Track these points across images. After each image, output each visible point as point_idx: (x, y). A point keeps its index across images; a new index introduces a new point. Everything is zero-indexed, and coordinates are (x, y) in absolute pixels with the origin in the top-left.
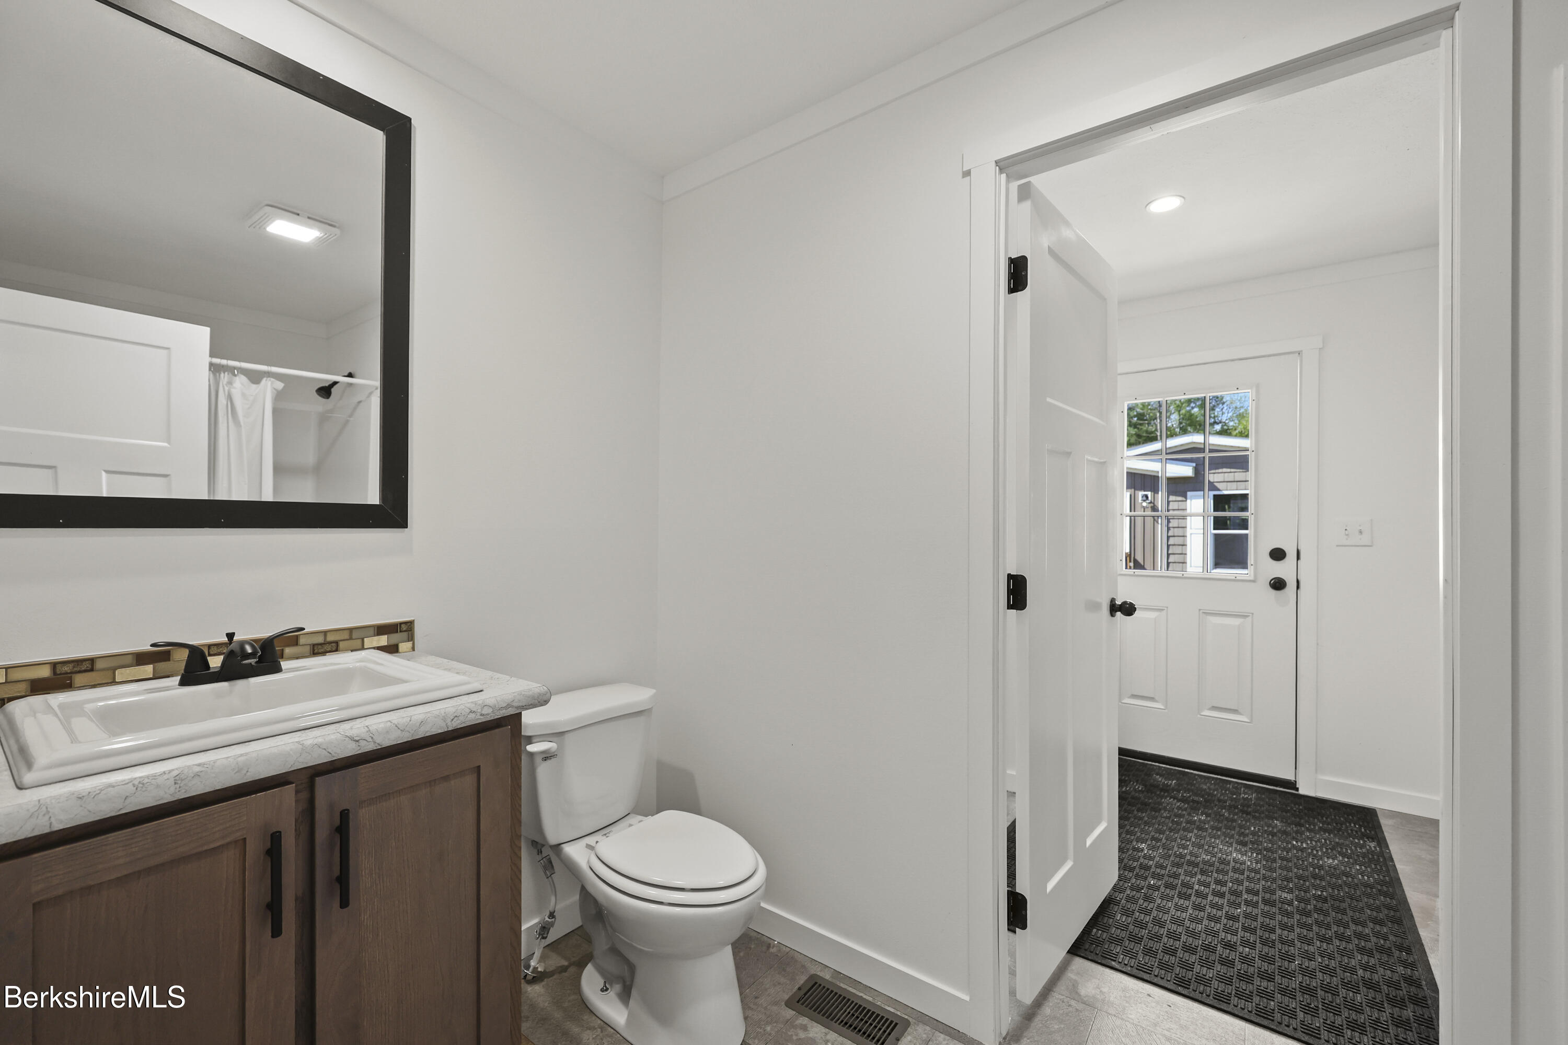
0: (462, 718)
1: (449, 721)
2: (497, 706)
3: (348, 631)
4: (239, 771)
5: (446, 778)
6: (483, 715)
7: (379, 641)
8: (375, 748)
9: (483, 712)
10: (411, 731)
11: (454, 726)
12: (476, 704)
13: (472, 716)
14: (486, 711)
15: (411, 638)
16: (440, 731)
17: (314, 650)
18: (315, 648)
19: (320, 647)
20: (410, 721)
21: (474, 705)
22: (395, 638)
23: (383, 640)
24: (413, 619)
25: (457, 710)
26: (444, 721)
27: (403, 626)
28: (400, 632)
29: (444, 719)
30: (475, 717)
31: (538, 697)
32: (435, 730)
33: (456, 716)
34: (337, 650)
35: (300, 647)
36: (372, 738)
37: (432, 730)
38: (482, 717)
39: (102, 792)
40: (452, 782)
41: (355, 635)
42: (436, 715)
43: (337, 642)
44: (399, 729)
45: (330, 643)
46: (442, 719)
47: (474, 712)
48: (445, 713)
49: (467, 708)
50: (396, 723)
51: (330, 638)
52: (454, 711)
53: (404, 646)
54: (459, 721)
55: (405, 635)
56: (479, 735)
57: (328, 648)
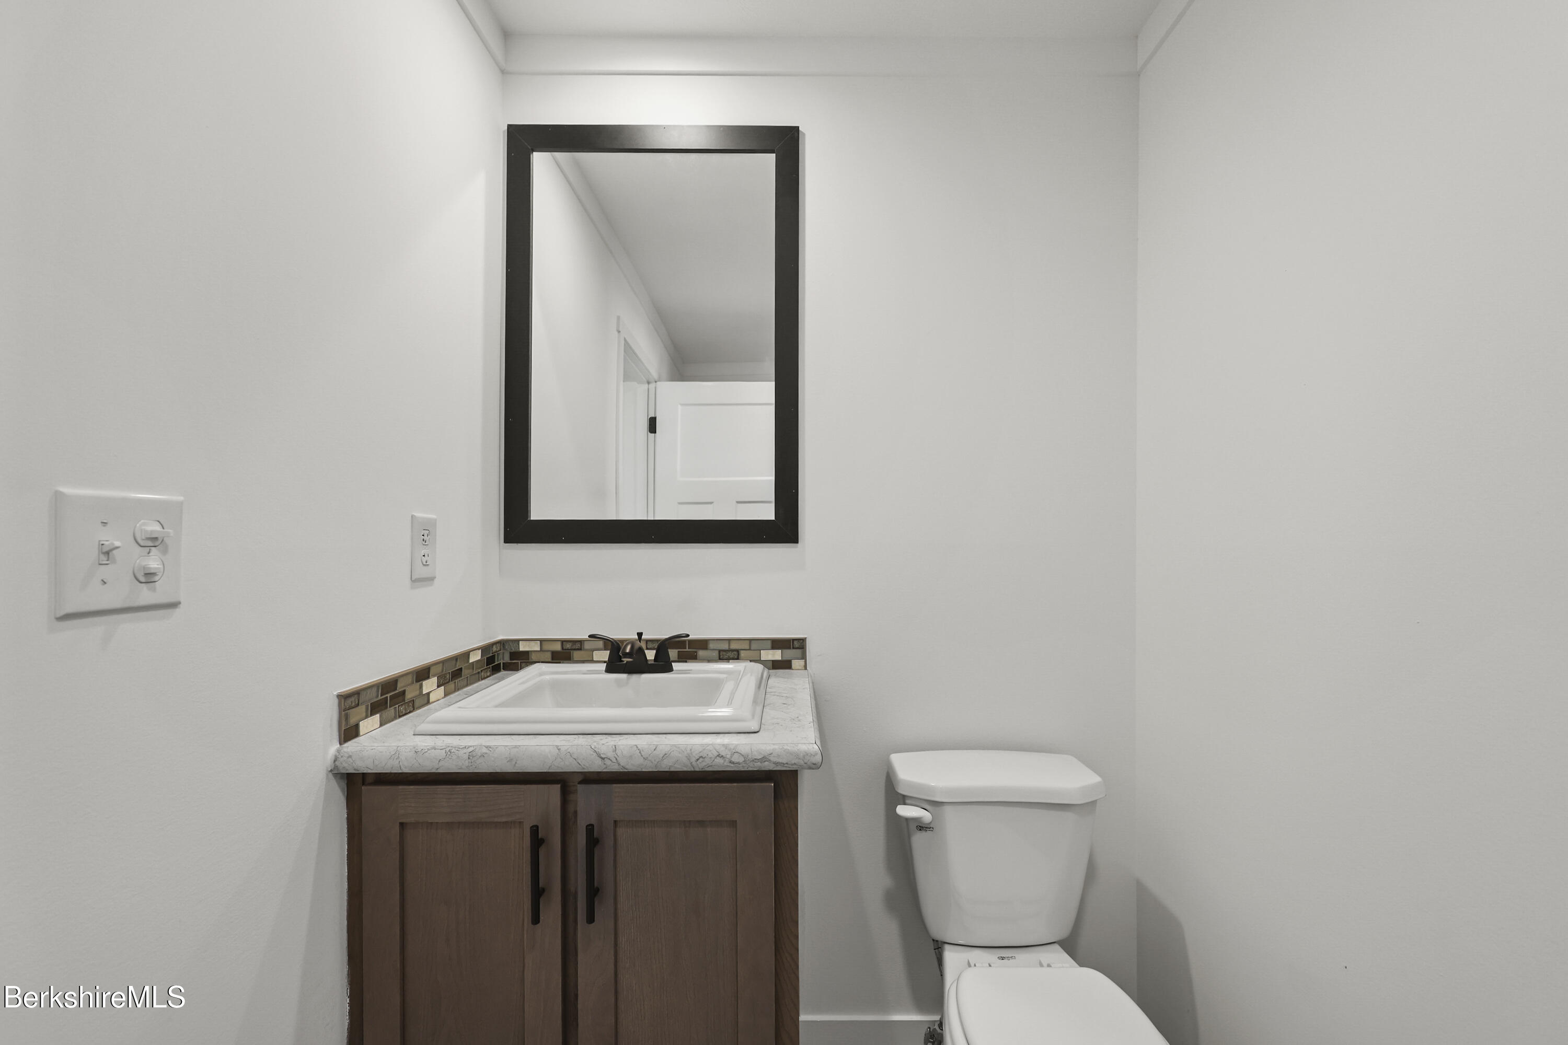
0: (708, 761)
1: (693, 760)
2: (750, 757)
3: (748, 642)
4: (511, 760)
5: (702, 823)
6: (733, 763)
7: (773, 655)
8: (622, 770)
9: (733, 760)
10: (654, 761)
11: (701, 768)
12: (726, 748)
13: (719, 761)
14: (736, 758)
15: (804, 657)
16: (685, 769)
17: (720, 656)
18: (721, 654)
19: (724, 653)
20: (654, 750)
21: (724, 749)
22: (789, 654)
23: (777, 655)
24: (806, 636)
25: (704, 749)
26: (688, 759)
27: (795, 643)
28: (793, 648)
29: (688, 757)
30: (723, 763)
31: (804, 757)
32: (680, 767)
33: (701, 757)
34: (738, 659)
35: (709, 651)
36: (616, 759)
37: (675, 765)
38: (732, 765)
39: (429, 751)
40: (709, 829)
41: (754, 646)
42: (682, 750)
43: (738, 651)
44: (642, 756)
45: (733, 651)
46: (687, 757)
47: (722, 756)
48: (691, 750)
49: (716, 750)
50: (641, 749)
51: (734, 646)
52: (700, 750)
53: (796, 664)
54: (704, 764)
55: (799, 652)
56: (735, 784)
57: (731, 655)
